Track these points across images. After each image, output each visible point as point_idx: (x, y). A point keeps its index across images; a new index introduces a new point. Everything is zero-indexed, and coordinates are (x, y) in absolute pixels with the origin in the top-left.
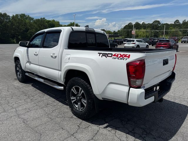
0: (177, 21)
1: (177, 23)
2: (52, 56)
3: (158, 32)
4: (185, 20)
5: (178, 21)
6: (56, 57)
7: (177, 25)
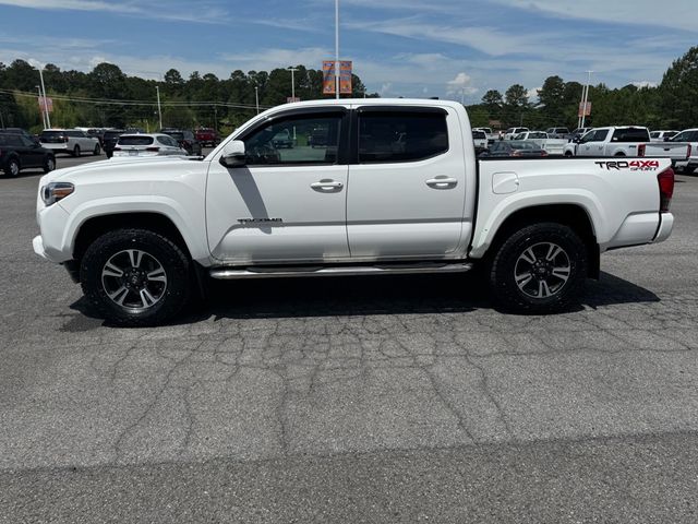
0: (173, 73)
1: (175, 79)
2: (432, 185)
3: (121, 110)
4: (196, 73)
5: (177, 73)
6: (452, 185)
7: (175, 86)
